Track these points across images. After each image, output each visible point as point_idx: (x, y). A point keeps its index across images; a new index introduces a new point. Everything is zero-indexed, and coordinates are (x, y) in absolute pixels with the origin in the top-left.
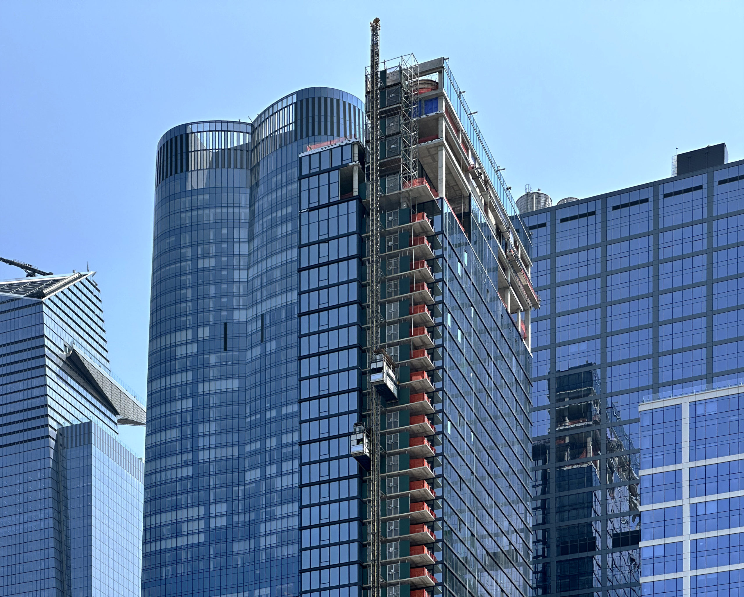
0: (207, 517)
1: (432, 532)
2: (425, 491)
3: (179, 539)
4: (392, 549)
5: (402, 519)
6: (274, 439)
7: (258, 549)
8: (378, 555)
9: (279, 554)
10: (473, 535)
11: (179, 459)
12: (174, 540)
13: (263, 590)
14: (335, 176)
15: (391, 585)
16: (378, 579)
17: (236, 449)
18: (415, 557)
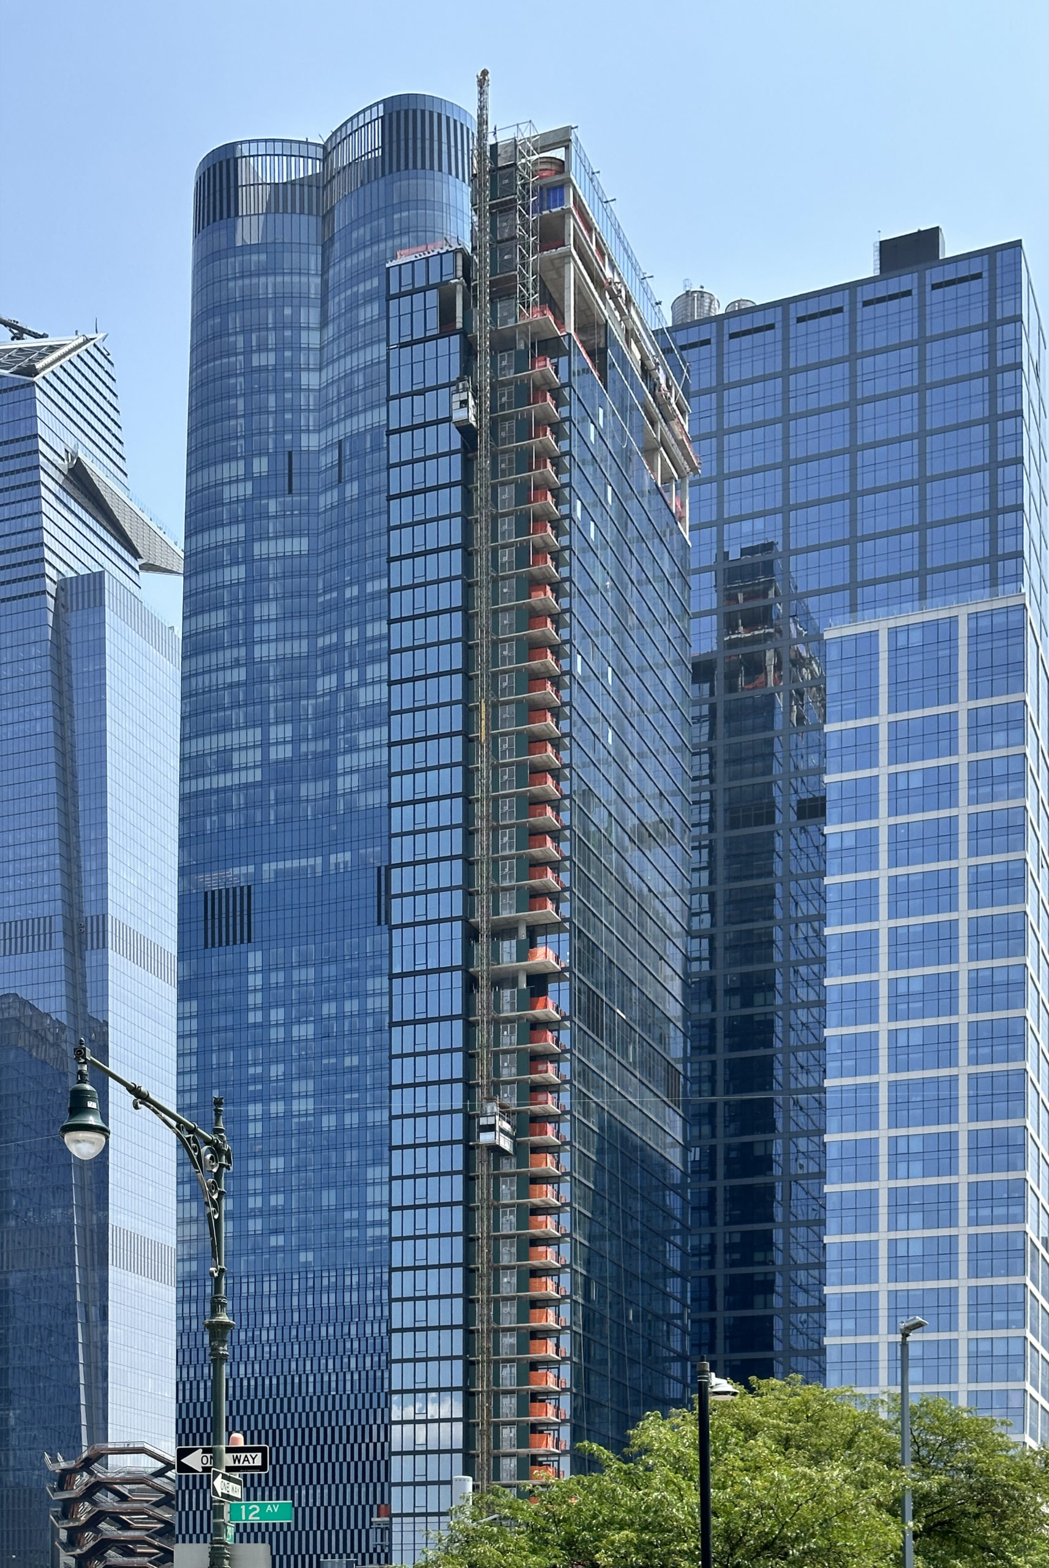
0: (265, 744)
1: (558, 814)
2: (548, 757)
3: (229, 775)
4: (506, 839)
5: (519, 796)
6: (355, 630)
7: (333, 795)
8: (488, 849)
9: (362, 803)
10: (610, 814)
11: (228, 655)
12: (222, 776)
13: (340, 855)
14: (433, 296)
15: (505, 889)
16: (488, 883)
17: (304, 642)
18: (536, 852)
